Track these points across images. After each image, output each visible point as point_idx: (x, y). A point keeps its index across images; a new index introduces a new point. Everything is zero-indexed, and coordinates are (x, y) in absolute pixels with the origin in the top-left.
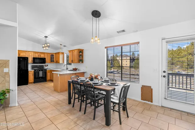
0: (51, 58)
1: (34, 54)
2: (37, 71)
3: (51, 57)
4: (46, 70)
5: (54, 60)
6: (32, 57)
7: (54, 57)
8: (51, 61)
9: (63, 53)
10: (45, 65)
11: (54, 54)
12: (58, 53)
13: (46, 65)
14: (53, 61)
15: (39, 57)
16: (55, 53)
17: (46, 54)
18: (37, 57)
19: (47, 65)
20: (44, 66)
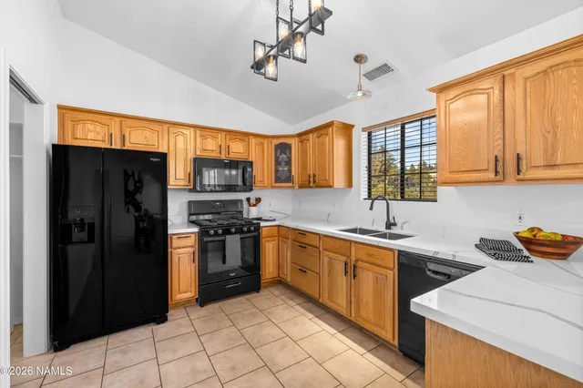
0: (278, 163)
1: (198, 139)
2: (216, 234)
3: (277, 158)
4: (258, 228)
5: (290, 170)
6: (191, 156)
7: (290, 158)
8: (278, 180)
9: (347, 129)
10: (248, 200)
11: (294, 143)
12: (322, 129)
13: (253, 201)
14: (289, 179)
15: (223, 157)
16: (299, 135)
17: (253, 141)
18: (215, 155)
19: (258, 200)
20: (245, 205)
